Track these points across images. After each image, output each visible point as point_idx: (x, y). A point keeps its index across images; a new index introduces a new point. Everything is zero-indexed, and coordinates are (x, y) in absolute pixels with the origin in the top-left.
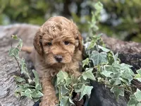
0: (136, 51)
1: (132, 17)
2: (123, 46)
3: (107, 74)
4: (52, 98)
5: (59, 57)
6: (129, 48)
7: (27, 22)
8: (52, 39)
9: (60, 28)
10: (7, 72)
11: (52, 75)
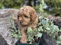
0: (60, 20)
1: (58, 7)
2: (54, 18)
3: (48, 29)
4: (25, 38)
6: (57, 19)
7: (13, 8)
10: (7, 27)
11: (25, 29)
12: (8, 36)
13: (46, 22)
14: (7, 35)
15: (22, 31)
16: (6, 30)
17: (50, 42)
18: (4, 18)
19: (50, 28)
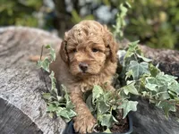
1: (145, 18)
5: (84, 65)
8: (76, 45)
9: (86, 32)
10: (31, 88)
11: (83, 91)
12: (41, 115)
13: (140, 68)
14: (38, 112)
15: (75, 97)
16: (33, 97)
17: (152, 123)
18: (7, 59)
19: (155, 83)
